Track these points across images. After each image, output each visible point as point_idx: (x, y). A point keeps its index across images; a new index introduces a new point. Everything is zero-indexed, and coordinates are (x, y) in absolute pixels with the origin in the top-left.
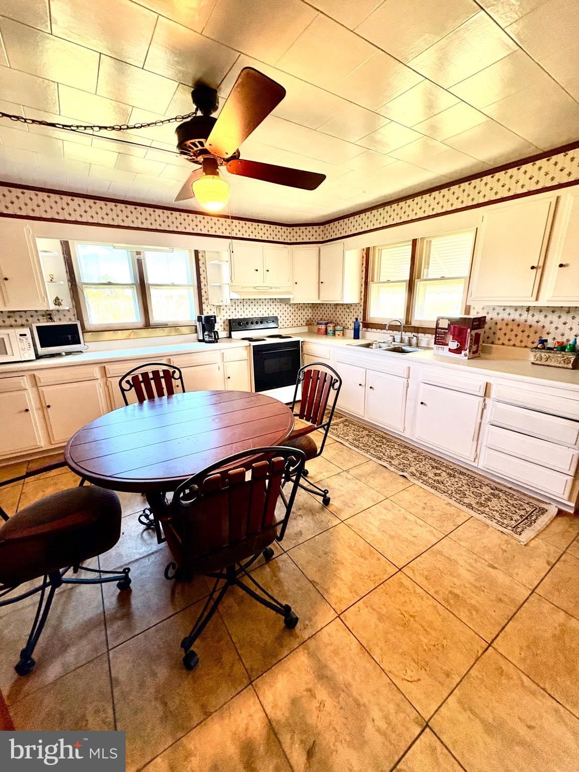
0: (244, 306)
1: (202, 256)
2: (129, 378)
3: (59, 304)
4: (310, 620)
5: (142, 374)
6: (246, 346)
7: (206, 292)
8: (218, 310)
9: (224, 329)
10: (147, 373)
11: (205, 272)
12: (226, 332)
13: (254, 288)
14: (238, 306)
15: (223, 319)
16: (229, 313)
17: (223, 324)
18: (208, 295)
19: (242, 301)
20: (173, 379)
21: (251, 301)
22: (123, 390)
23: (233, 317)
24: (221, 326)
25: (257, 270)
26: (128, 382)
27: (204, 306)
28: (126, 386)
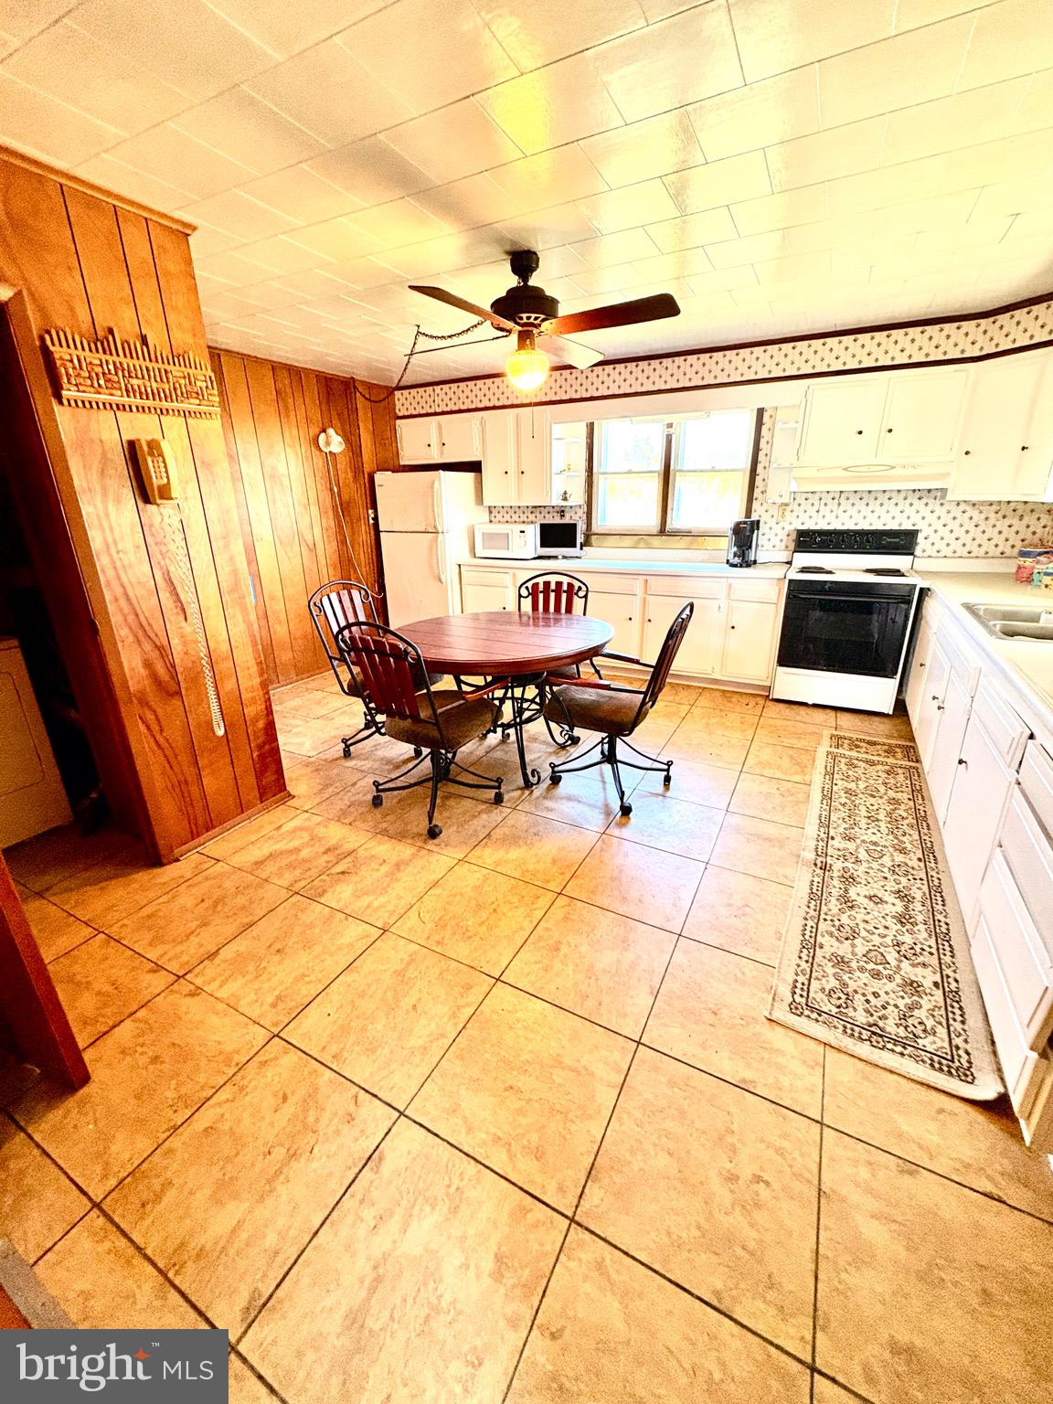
0: (839, 504)
1: (771, 417)
2: (530, 584)
3: (565, 499)
4: (446, 846)
5: (544, 582)
6: (779, 579)
7: (764, 480)
8: (781, 513)
9: (787, 547)
10: (549, 582)
11: (770, 445)
12: (788, 553)
13: (846, 469)
14: (826, 504)
15: (787, 529)
16: (804, 517)
17: (785, 538)
18: (766, 486)
19: (837, 496)
20: (575, 596)
21: (859, 495)
22: (520, 596)
23: (810, 525)
24: (781, 540)
25: (860, 433)
26: (527, 588)
27: (756, 505)
28: (524, 592)
